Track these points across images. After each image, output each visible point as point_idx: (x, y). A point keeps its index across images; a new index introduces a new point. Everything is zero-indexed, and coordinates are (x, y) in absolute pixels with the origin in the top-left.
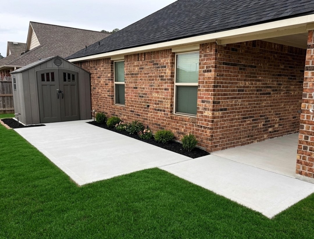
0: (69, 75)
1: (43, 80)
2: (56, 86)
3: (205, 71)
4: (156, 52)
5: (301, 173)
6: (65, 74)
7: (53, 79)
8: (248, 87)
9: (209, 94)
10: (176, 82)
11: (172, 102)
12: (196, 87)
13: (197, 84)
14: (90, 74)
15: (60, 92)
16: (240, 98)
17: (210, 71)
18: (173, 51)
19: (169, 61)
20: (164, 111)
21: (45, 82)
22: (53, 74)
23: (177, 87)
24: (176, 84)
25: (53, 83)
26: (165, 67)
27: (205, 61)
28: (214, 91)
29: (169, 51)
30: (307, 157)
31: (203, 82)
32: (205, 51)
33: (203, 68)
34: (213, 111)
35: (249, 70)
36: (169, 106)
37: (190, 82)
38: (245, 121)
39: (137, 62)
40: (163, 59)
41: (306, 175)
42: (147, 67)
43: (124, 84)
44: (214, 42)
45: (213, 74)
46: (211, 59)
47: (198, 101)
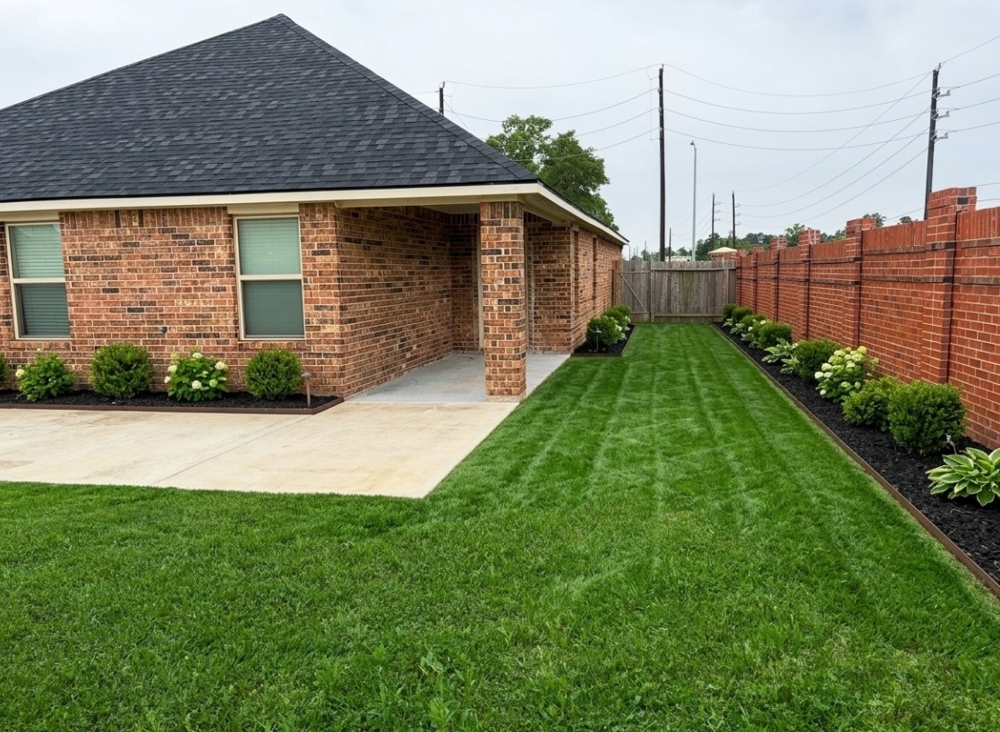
3: (315, 253)
4: (179, 213)
5: (492, 393)
8: (376, 279)
9: (330, 294)
10: (241, 273)
11: (236, 315)
12: (298, 282)
13: (300, 277)
16: (369, 299)
17: (328, 253)
18: (230, 212)
19: (221, 231)
20: (216, 336)
23: (244, 283)
24: (240, 278)
26: (212, 242)
27: (315, 235)
28: (339, 287)
29: (219, 213)
30: (498, 368)
31: (312, 274)
32: (313, 217)
33: (311, 246)
34: (342, 323)
35: (375, 249)
36: (231, 324)
37: (273, 274)
38: (378, 341)
39: (115, 229)
40: (204, 228)
41: (501, 393)
42: (152, 242)
43: (64, 284)
44: (331, 203)
45: (333, 259)
46: (327, 232)
47: (307, 309)
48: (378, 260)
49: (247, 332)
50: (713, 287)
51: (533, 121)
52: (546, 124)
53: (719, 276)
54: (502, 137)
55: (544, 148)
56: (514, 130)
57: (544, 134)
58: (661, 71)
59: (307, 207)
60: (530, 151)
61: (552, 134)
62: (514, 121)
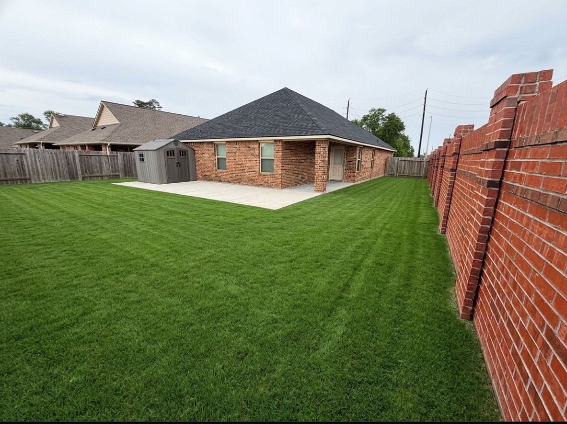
0: (182, 151)
1: (168, 155)
2: (176, 158)
3: (276, 152)
6: (180, 151)
7: (174, 155)
8: (295, 159)
9: (280, 163)
11: (259, 167)
12: (273, 159)
13: (273, 158)
14: (195, 151)
15: (178, 163)
16: (291, 164)
17: (280, 152)
18: (259, 142)
19: (257, 146)
20: (255, 172)
21: (169, 157)
22: (173, 151)
23: (262, 159)
24: (261, 158)
25: (173, 157)
26: (255, 149)
27: (277, 148)
28: (282, 161)
29: (257, 142)
31: (276, 157)
34: (282, 170)
35: (295, 152)
36: (257, 169)
37: (268, 157)
39: (236, 146)
40: (253, 146)
42: (244, 149)
43: (225, 158)
44: (281, 140)
45: (281, 154)
46: (280, 147)
47: (275, 167)
48: (296, 155)
49: (262, 171)
50: (420, 167)
51: (379, 110)
52: (384, 111)
53: (423, 163)
54: (368, 116)
55: (383, 119)
56: (373, 113)
57: (383, 114)
58: (426, 91)
59: (275, 141)
60: (378, 120)
61: (386, 114)
62: (373, 110)
